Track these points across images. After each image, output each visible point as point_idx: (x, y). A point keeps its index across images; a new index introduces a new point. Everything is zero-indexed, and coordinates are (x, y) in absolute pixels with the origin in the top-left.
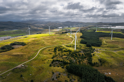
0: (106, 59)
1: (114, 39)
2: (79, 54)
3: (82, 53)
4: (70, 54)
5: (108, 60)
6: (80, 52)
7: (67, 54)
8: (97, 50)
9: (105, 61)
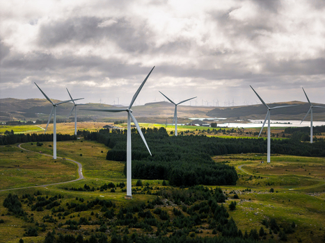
0: (295, 218)
1: (280, 160)
2: (158, 212)
3: (171, 208)
4: (114, 215)
5: (301, 219)
6: (159, 202)
7: (94, 219)
8: (233, 195)
9: (293, 226)
